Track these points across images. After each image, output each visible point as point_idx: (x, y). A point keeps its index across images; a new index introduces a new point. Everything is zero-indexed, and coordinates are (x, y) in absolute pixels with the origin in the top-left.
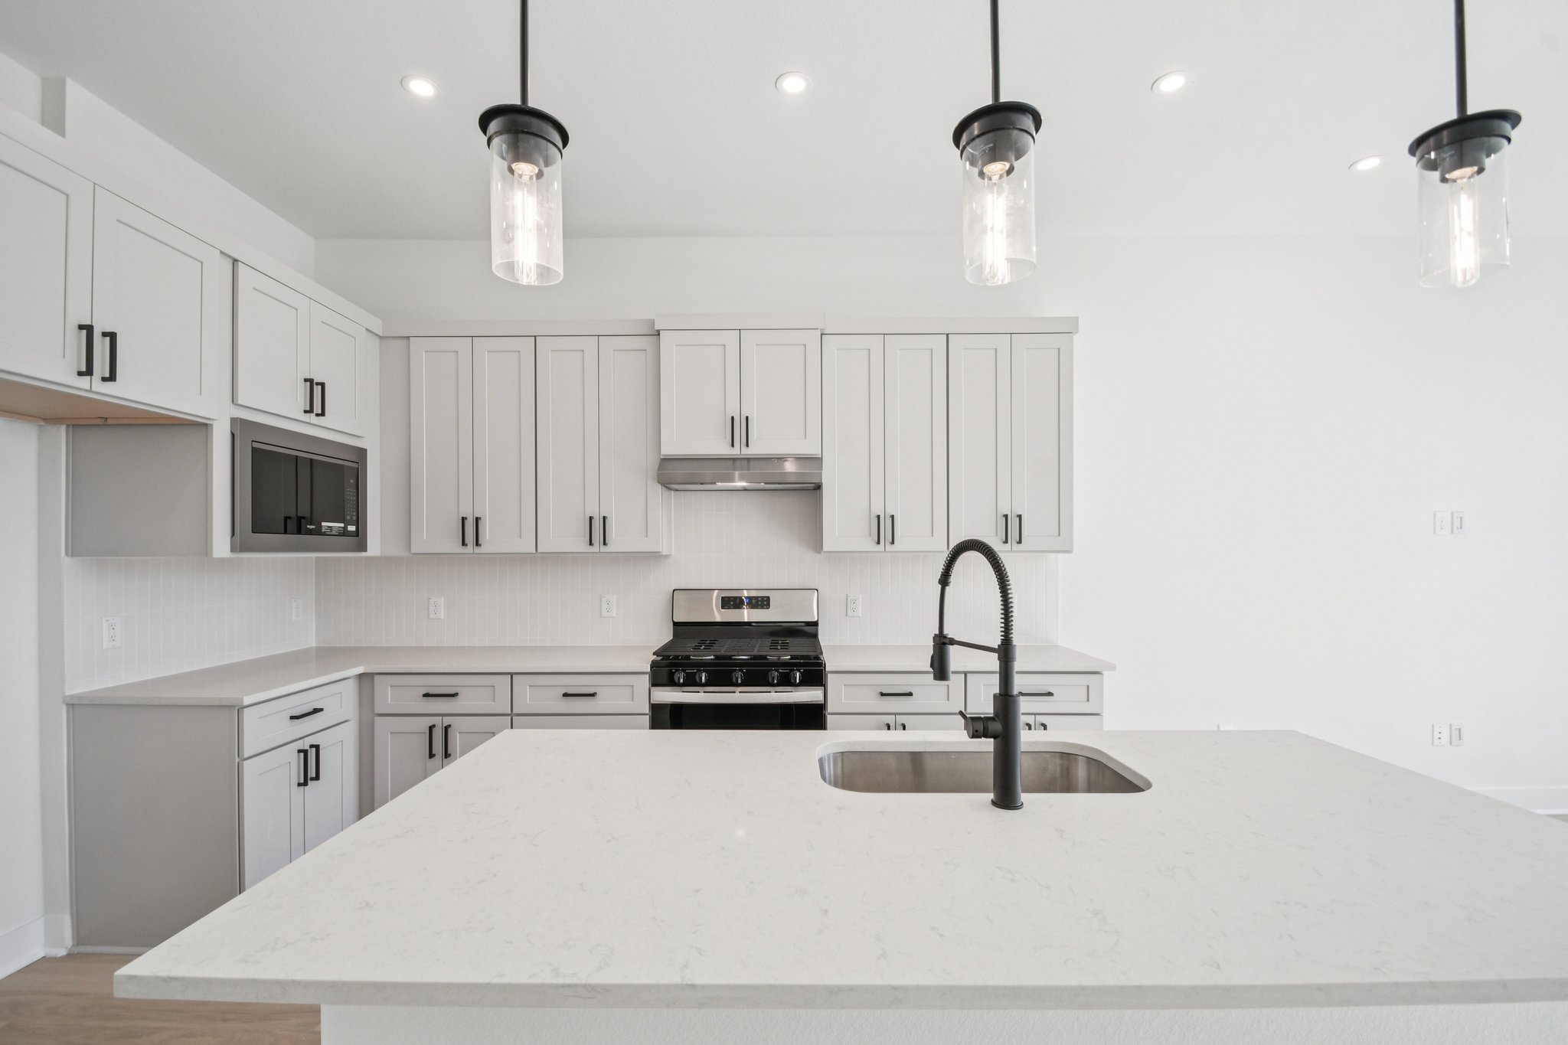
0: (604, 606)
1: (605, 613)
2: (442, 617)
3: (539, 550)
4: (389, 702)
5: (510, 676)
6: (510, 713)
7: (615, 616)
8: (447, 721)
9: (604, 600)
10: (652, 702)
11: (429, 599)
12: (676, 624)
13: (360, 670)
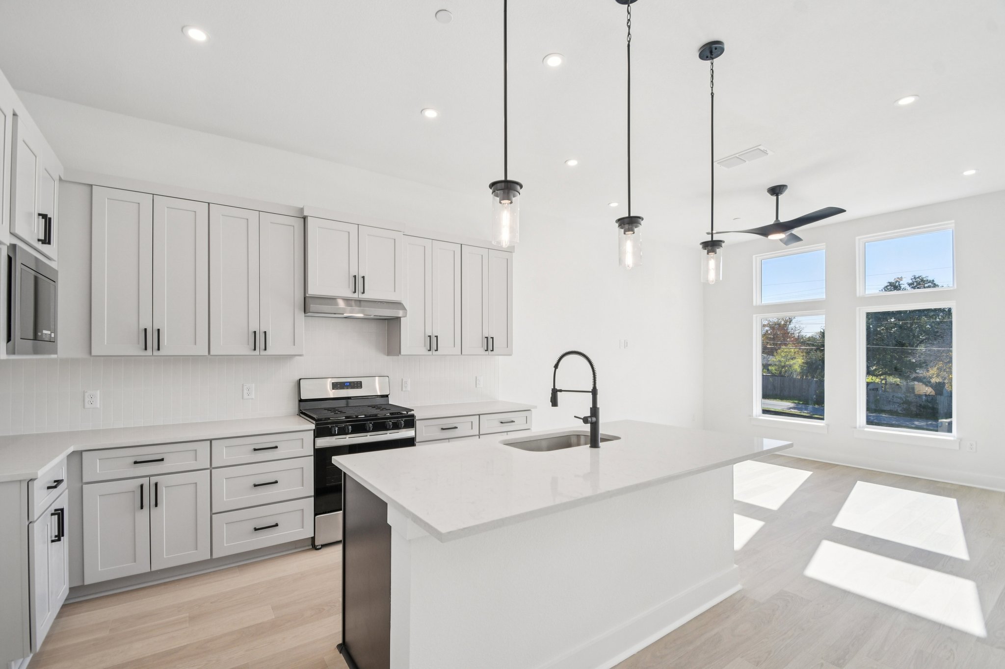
0: (245, 392)
1: (246, 396)
2: (98, 406)
3: (212, 353)
4: (98, 472)
5: (209, 442)
6: (209, 467)
7: (253, 397)
8: (154, 480)
9: (245, 387)
10: (316, 448)
11: (84, 392)
12: (301, 401)
13: (71, 449)
